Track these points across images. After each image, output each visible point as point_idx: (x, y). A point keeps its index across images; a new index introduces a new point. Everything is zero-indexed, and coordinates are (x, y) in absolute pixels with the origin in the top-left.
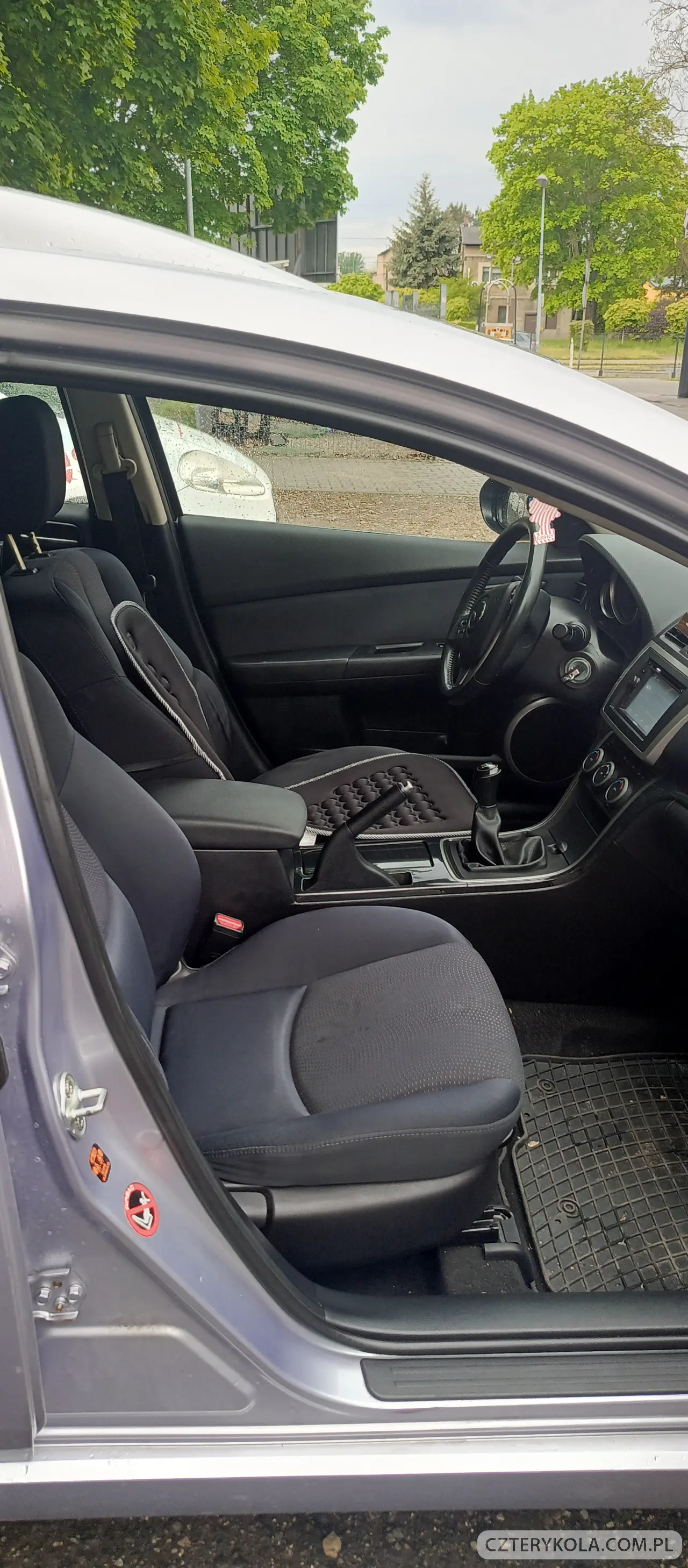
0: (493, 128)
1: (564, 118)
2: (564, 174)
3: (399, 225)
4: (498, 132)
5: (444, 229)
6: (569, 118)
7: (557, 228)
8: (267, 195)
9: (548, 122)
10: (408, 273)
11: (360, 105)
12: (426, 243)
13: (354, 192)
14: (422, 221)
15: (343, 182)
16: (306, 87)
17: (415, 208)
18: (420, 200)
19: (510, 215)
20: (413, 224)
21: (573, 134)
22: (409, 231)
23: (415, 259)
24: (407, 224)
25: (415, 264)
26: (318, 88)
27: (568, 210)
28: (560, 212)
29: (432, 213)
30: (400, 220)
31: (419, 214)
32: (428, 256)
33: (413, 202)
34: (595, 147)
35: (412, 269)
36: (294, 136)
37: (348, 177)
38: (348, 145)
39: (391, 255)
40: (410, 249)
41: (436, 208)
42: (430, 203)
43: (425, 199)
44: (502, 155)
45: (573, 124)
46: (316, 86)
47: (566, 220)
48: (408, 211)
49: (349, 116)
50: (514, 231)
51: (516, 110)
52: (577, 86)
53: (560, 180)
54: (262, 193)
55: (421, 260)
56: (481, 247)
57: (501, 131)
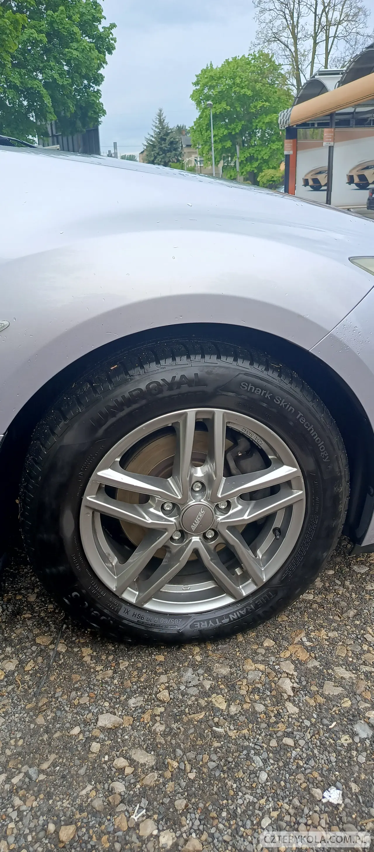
0: (193, 83)
1: (229, 75)
2: (232, 105)
3: (148, 137)
4: (195, 85)
5: (172, 137)
6: (231, 75)
7: (230, 133)
8: (53, 113)
9: (220, 78)
10: (155, 162)
11: (104, 65)
12: (163, 145)
13: (104, 112)
14: (160, 134)
15: (97, 106)
16: (69, 54)
17: (156, 127)
18: (158, 122)
19: (204, 128)
20: (156, 136)
21: (234, 83)
22: (153, 139)
23: (158, 154)
24: (152, 136)
25: (158, 157)
26: (75, 55)
27: (235, 124)
28: (231, 125)
29: (165, 129)
30: (149, 134)
31: (158, 130)
32: (164, 152)
33: (154, 124)
34: (246, 90)
35: (157, 159)
36: (65, 81)
37: (100, 104)
38: (100, 88)
39: (145, 153)
40: (155, 149)
41: (167, 127)
42: (164, 124)
43: (161, 122)
44: (198, 96)
45: (233, 78)
46: (74, 53)
47: (234, 129)
48: (152, 129)
49: (100, 72)
50: (207, 136)
51: (204, 72)
52: (235, 59)
53: (228, 108)
54: (50, 112)
55: (161, 154)
56: (192, 146)
57: (196, 84)
